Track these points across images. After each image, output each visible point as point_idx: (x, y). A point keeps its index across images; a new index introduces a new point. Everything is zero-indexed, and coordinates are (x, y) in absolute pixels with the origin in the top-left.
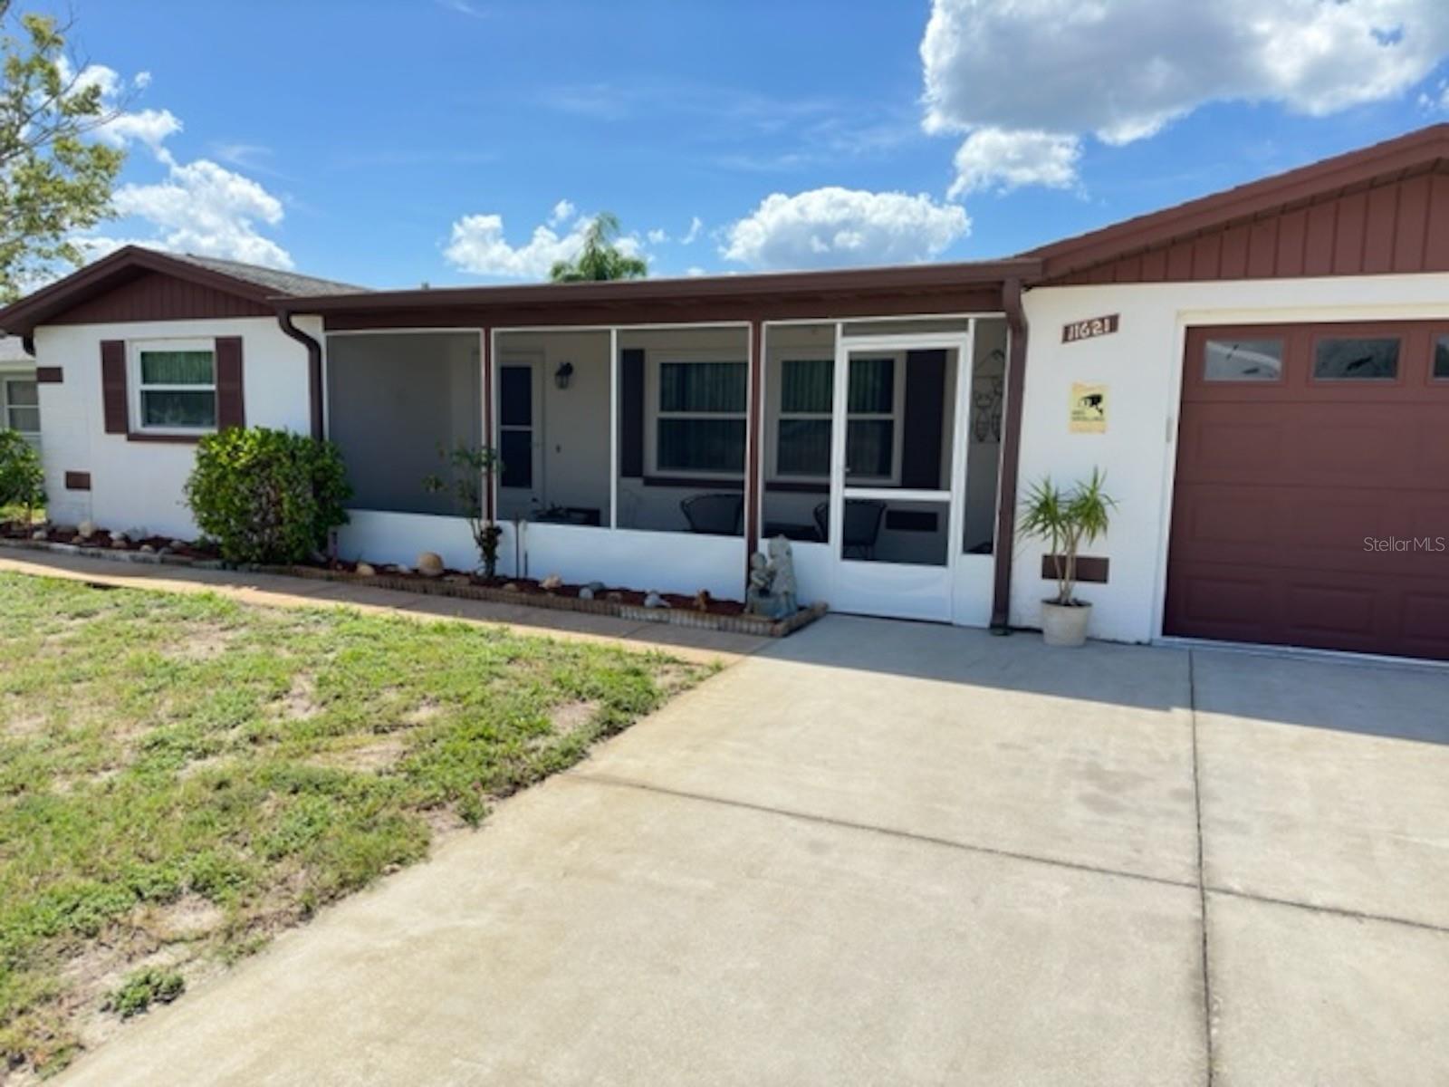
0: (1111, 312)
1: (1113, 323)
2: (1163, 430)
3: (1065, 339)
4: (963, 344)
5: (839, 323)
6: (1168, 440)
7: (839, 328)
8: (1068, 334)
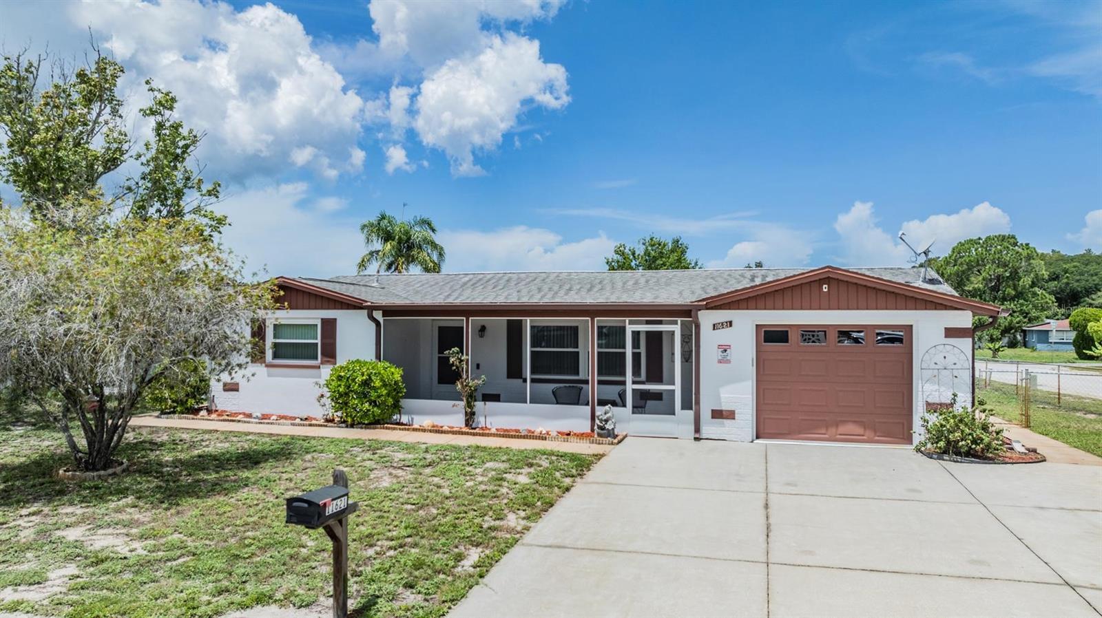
0: (730, 320)
1: (730, 323)
2: (751, 362)
3: (714, 329)
4: (677, 329)
5: (627, 320)
6: (753, 365)
7: (627, 321)
8: (715, 327)
